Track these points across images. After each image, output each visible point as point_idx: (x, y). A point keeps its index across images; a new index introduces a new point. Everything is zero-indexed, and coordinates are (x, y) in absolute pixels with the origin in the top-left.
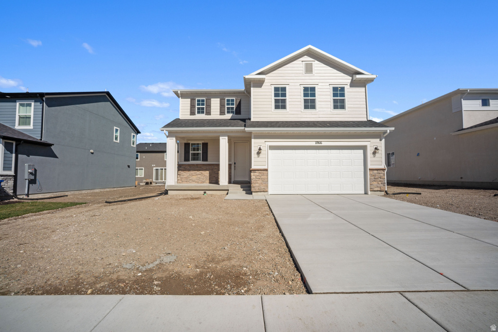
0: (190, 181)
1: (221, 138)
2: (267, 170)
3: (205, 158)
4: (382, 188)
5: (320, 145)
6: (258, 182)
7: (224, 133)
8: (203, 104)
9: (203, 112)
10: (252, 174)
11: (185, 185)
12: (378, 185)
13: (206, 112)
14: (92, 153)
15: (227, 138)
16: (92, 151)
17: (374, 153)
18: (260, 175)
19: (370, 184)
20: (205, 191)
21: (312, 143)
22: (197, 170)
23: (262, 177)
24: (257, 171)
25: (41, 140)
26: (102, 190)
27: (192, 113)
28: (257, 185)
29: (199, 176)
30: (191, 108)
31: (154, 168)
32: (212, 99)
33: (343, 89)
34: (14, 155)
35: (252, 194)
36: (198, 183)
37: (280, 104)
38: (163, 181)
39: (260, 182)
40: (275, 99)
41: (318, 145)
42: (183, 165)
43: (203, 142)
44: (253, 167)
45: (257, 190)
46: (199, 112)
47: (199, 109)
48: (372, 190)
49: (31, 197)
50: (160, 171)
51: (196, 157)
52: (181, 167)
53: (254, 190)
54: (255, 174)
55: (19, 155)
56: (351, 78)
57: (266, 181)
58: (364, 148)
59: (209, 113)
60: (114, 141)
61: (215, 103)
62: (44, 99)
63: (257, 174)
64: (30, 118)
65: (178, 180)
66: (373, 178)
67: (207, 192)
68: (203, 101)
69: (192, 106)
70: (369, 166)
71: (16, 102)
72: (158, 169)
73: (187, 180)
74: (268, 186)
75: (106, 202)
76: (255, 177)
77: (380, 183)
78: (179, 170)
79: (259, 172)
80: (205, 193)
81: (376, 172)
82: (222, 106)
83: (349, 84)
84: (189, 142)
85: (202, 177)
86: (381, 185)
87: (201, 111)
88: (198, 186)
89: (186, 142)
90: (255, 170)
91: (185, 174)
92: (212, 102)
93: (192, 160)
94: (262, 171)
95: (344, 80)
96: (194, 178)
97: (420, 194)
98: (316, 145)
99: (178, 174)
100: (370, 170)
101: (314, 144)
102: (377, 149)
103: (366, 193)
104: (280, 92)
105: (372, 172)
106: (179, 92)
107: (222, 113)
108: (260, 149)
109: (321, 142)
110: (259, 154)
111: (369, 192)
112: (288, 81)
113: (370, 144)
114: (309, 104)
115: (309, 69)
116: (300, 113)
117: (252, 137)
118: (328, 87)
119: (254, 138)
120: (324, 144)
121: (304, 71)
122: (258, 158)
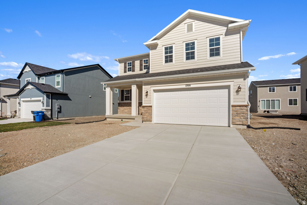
0: (124, 113)
1: (132, 86)
2: (151, 106)
4: (244, 123)
5: (189, 87)
6: (146, 114)
7: (134, 83)
8: (131, 66)
9: (131, 71)
14: (91, 97)
15: (135, 86)
16: (90, 96)
17: (238, 92)
18: (147, 110)
19: (232, 119)
21: (183, 86)
22: (128, 106)
23: (149, 111)
24: (145, 107)
25: (63, 92)
26: (97, 117)
27: (125, 72)
28: (145, 116)
32: (136, 62)
33: (218, 39)
34: (50, 100)
35: (143, 123)
36: (128, 114)
37: (169, 59)
39: (147, 115)
40: (165, 56)
41: (188, 87)
42: (121, 103)
44: (143, 105)
45: (146, 120)
46: (128, 71)
47: (128, 68)
48: (234, 123)
49: (59, 119)
51: (127, 98)
55: (53, 100)
56: (226, 28)
57: (151, 114)
58: (228, 87)
59: (134, 71)
60: (104, 90)
61: (137, 64)
62: (64, 72)
63: (145, 109)
64: (59, 82)
66: (235, 113)
68: (131, 63)
69: (125, 67)
70: (232, 103)
71: (55, 75)
74: (152, 118)
75: (76, 123)
76: (144, 111)
77: (242, 118)
78: (119, 106)
80: (122, 120)
81: (238, 108)
82: (141, 65)
83: (224, 34)
84: (124, 89)
86: (243, 120)
87: (130, 70)
89: (122, 89)
91: (122, 109)
92: (135, 63)
93: (125, 100)
94: (149, 107)
95: (220, 31)
96: (126, 111)
97: (299, 129)
98: (186, 87)
100: (232, 106)
101: (184, 86)
102: (239, 88)
103: (229, 126)
104: (169, 50)
105: (234, 108)
106: (117, 60)
107: (141, 70)
108: (147, 92)
109: (190, 85)
110: (147, 95)
111: (231, 126)
112: (174, 41)
113: (233, 84)
114: (190, 56)
115: (190, 28)
116: (183, 63)
117: (143, 84)
118: (205, 40)
119: (144, 85)
120: (192, 86)
121: (186, 31)
122: (146, 99)
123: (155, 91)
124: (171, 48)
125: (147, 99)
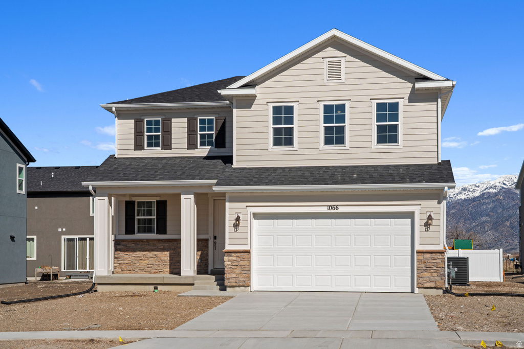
1: (183, 197)
2: (248, 252)
3: (162, 229)
4: (438, 284)
5: (335, 211)
6: (235, 270)
7: (187, 190)
8: (157, 130)
9: (157, 145)
10: (226, 258)
11: (127, 276)
12: (432, 278)
13: (163, 145)
15: (192, 197)
17: (427, 225)
18: (239, 259)
19: (418, 277)
20: (156, 285)
21: (322, 208)
22: (149, 250)
23: (242, 263)
24: (233, 254)
27: (139, 146)
28: (233, 275)
29: (152, 261)
30: (136, 136)
31: (63, 237)
32: (173, 120)
33: (394, 107)
35: (226, 290)
36: (150, 273)
37: (283, 137)
38: (88, 270)
39: (238, 270)
40: (274, 128)
41: (332, 211)
42: (123, 240)
43: (158, 199)
44: (228, 247)
45: (234, 284)
46: (150, 145)
47: (149, 137)
48: (420, 286)
50: (77, 244)
51: (146, 227)
52: (119, 244)
53: (228, 284)
54: (230, 258)
56: (411, 85)
57: (247, 270)
58: (411, 215)
59: (167, 146)
61: (179, 126)
63: (234, 258)
65: (115, 267)
66: (423, 265)
67: (159, 286)
68: (157, 123)
69: (138, 133)
70: (418, 247)
72: (72, 240)
73: (131, 267)
74: (249, 278)
76: (230, 263)
77: (435, 274)
78: (116, 250)
79: (237, 254)
80: (156, 288)
81: (428, 256)
82: (191, 131)
83: (407, 97)
84: (133, 199)
85: (157, 263)
86: (437, 278)
87: (153, 142)
88: (145, 278)
89: (128, 200)
90: (230, 253)
91: (128, 257)
92: (173, 125)
93: (139, 232)
94: (242, 254)
95: (399, 89)
96: (143, 264)
98: (329, 211)
99: (115, 258)
100: (417, 252)
101: (324, 210)
102: (430, 218)
103: (413, 292)
104: (283, 114)
105: (421, 257)
106: (114, 109)
107: (192, 145)
108: (238, 219)
109: (336, 207)
110: (236, 226)
111: (417, 290)
112: (297, 95)
113: (420, 209)
114: (335, 136)
115: (334, 71)
116: (317, 151)
117: (227, 198)
118: (368, 104)
119: (230, 201)
120: (342, 209)
121: (326, 77)
122: (236, 233)
123: (256, 216)
124: (290, 110)
125: (236, 235)
